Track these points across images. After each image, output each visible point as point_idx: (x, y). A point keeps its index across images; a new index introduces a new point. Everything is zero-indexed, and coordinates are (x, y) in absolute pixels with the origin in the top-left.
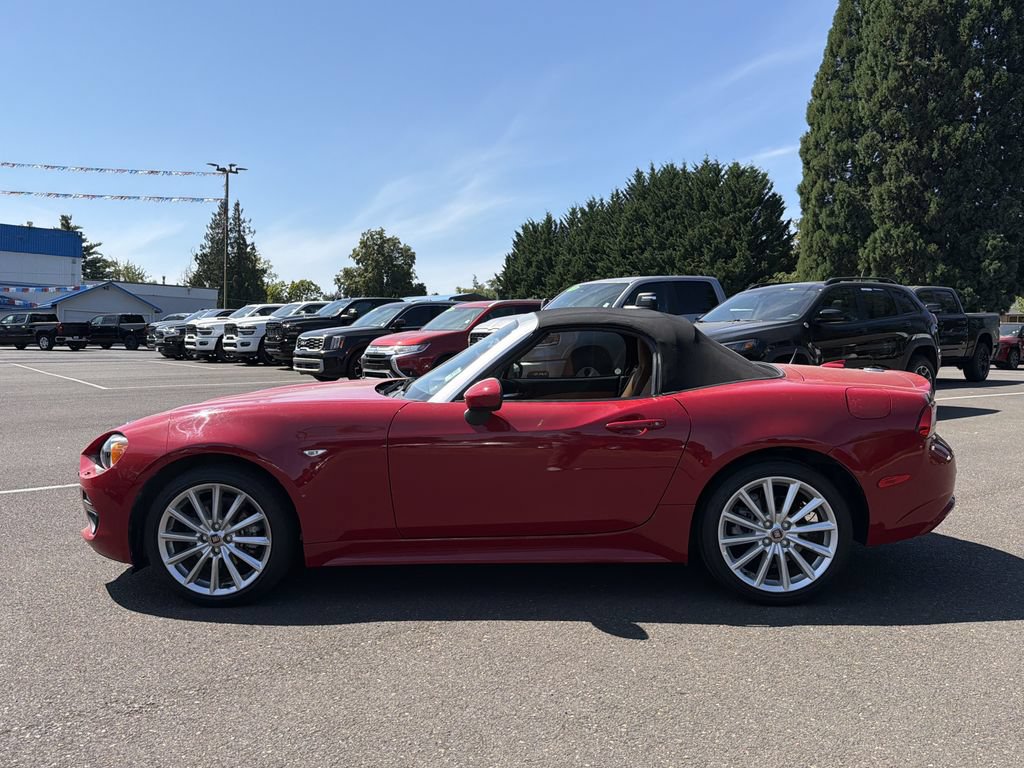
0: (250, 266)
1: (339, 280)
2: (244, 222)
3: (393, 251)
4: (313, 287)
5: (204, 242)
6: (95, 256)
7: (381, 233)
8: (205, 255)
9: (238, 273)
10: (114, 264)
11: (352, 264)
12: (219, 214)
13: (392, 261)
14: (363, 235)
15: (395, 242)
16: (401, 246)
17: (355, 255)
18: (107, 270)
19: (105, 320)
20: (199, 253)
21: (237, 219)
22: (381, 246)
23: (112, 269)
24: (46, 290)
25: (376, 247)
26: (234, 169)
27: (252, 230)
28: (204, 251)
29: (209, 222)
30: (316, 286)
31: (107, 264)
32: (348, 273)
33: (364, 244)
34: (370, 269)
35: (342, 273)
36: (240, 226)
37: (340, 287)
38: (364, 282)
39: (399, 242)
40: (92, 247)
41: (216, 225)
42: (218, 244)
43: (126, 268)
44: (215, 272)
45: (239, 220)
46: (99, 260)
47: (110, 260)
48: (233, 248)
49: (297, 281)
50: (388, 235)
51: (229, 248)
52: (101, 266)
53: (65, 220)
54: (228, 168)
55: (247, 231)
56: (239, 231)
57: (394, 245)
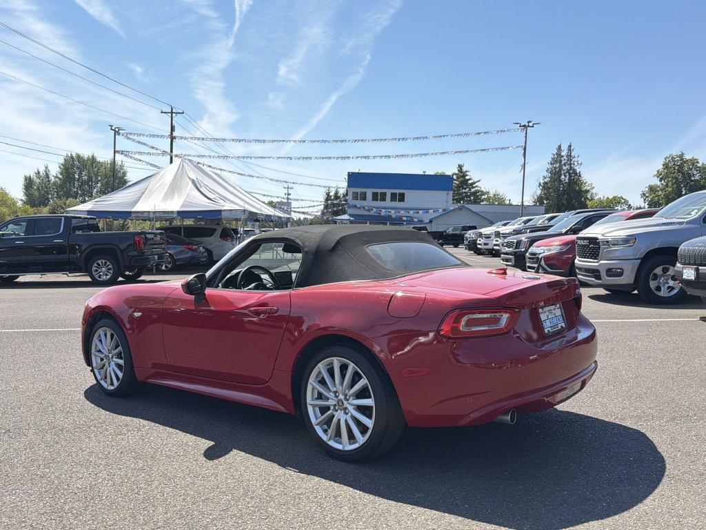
0: (577, 188)
1: (644, 194)
2: (574, 157)
3: (691, 169)
4: (623, 201)
5: (546, 174)
6: (476, 189)
7: (681, 156)
8: (546, 183)
9: (568, 194)
10: (488, 193)
11: (656, 182)
12: (557, 154)
13: (690, 177)
14: (665, 158)
15: (694, 162)
16: (699, 165)
17: (659, 174)
18: (483, 197)
19: (453, 230)
20: (542, 182)
21: (569, 156)
22: (681, 166)
23: (486, 196)
24: (427, 212)
25: (677, 168)
26: (531, 124)
27: (579, 163)
28: (546, 180)
29: (550, 160)
30: (625, 200)
31: (483, 193)
32: (652, 189)
33: (666, 166)
34: (670, 184)
35: (647, 189)
36: (571, 160)
37: (645, 200)
38: (664, 195)
39: (698, 162)
40: (474, 183)
41: (554, 161)
42: (555, 174)
43: (494, 195)
44: (552, 194)
45: (571, 157)
46: (478, 191)
47: (485, 191)
48: (565, 176)
49: (611, 197)
50: (687, 157)
51: (563, 177)
52: (480, 195)
53: (460, 167)
54: (527, 124)
55: (576, 163)
56: (570, 164)
57: (693, 164)
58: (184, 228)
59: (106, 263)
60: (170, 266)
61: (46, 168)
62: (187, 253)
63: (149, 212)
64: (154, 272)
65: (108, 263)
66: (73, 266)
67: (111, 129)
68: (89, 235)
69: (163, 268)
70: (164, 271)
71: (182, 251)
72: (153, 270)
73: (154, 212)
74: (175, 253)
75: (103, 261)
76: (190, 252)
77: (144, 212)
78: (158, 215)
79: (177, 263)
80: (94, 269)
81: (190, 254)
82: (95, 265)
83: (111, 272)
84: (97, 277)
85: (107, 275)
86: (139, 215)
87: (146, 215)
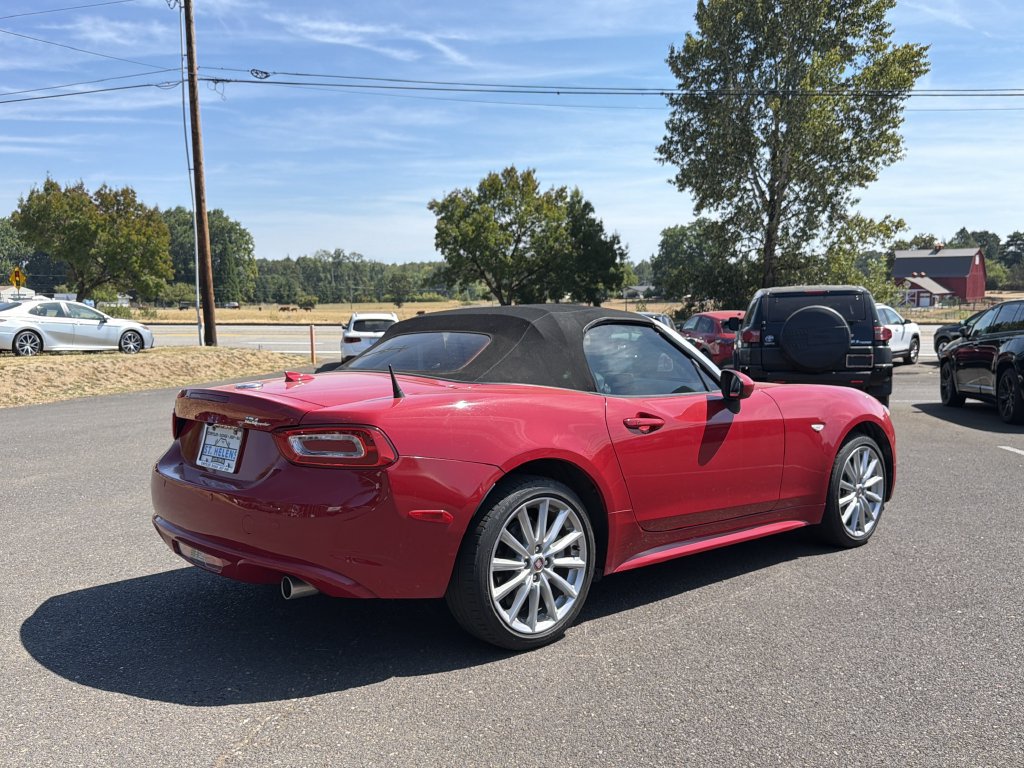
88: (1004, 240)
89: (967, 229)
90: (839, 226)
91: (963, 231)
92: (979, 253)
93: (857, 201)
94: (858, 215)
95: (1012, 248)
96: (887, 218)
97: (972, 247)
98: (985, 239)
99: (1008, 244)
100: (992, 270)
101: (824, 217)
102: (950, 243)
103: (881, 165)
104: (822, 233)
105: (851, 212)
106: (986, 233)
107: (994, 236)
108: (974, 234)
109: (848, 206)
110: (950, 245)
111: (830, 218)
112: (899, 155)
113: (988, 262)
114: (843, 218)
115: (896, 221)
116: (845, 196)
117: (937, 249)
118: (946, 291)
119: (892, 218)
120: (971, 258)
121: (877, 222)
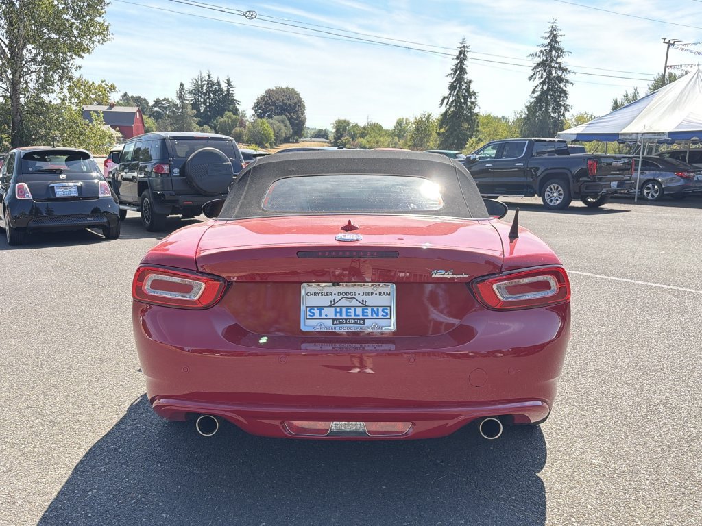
58: (690, 152)
59: (558, 188)
60: (656, 195)
61: (636, 90)
62: (680, 181)
63: (637, 133)
64: (636, 200)
65: (560, 188)
66: (529, 190)
67: (664, 42)
68: (553, 158)
69: (650, 197)
70: (650, 200)
71: (671, 180)
72: (634, 198)
73: (643, 134)
74: (663, 181)
75: (556, 186)
76: (682, 180)
77: (632, 134)
78: (646, 136)
79: (665, 193)
80: (547, 193)
81: (682, 182)
82: (548, 189)
83: (562, 197)
84: (548, 201)
85: (557, 200)
86: (627, 137)
87: (634, 136)
88: (151, 103)
89: (128, 93)
90: (68, 84)
91: (125, 95)
92: (139, 110)
93: (80, 68)
94: (81, 78)
95: (156, 109)
96: (102, 82)
97: (132, 106)
98: (138, 101)
99: (154, 106)
100: (147, 123)
101: (56, 76)
102: (118, 102)
103: (96, 43)
104: (56, 88)
105: (76, 75)
106: (140, 97)
107: (145, 100)
108: (132, 97)
109: (73, 70)
110: (118, 104)
111: (61, 78)
112: (108, 37)
113: (144, 117)
114: (70, 79)
115: (109, 85)
116: (71, 62)
117: (112, 106)
118: (121, 136)
119: (106, 82)
120: (133, 114)
121: (97, 84)
